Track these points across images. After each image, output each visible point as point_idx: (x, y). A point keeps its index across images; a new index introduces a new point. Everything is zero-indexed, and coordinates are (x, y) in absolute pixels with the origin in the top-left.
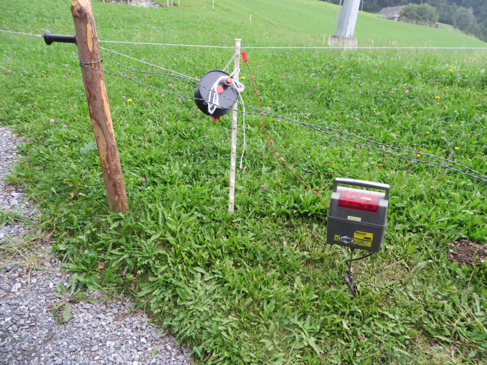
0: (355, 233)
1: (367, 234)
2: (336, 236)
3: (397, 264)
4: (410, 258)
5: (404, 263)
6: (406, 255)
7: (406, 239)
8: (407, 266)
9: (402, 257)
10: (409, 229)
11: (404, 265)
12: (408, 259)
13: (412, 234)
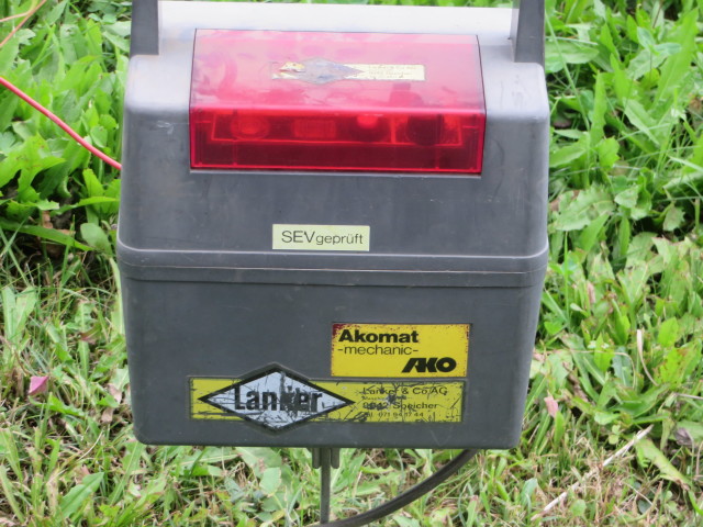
0: (338, 345)
1: (424, 331)
2: (202, 386)
3: (607, 473)
4: (680, 412)
5: (650, 453)
6: (650, 399)
7: (634, 283)
8: (672, 474)
9: (630, 419)
10: (639, 214)
11: (653, 470)
12: (668, 424)
13: (661, 243)
